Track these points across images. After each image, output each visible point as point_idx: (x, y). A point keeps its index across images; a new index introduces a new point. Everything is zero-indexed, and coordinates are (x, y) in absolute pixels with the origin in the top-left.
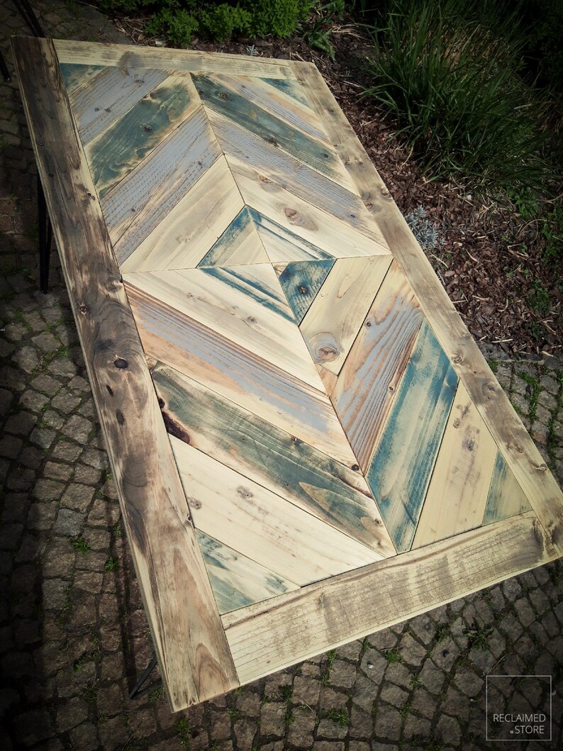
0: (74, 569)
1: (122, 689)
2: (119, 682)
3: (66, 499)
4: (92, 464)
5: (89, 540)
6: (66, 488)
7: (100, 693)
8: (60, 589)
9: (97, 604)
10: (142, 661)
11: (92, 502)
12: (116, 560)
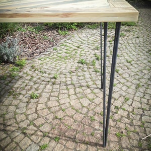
1: (101, 149)
2: (98, 149)
3: (24, 147)
4: (17, 135)
5: (44, 144)
6: (19, 146)
10: (93, 140)
11: (31, 139)
12: (56, 137)
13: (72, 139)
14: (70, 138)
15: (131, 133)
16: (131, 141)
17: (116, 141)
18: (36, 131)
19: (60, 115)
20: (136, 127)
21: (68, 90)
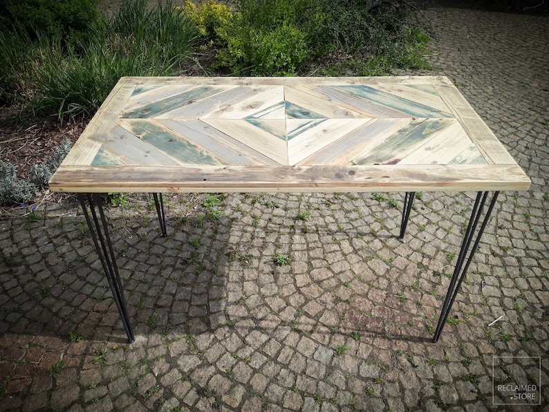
0: (355, 357)
1: (430, 346)
2: (426, 346)
3: (307, 354)
5: (338, 346)
6: (299, 353)
8: (366, 367)
10: (414, 333)
11: (312, 340)
12: (353, 333)
13: (380, 334)
14: (376, 332)
15: (470, 316)
16: (473, 329)
17: (450, 331)
18: (315, 326)
19: (343, 293)
20: (475, 305)
21: (339, 245)
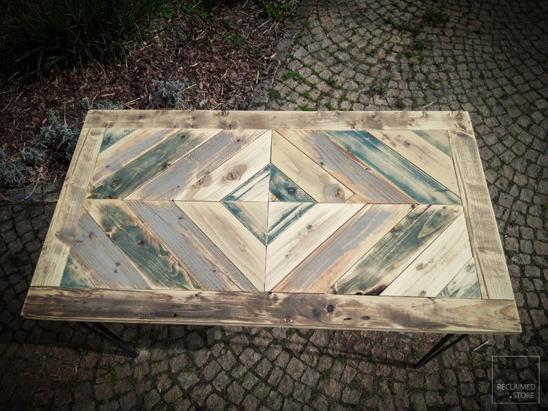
0: (339, 381)
1: (412, 371)
2: (408, 372)
3: (296, 376)
4: (276, 355)
5: (325, 368)
6: (288, 374)
7: (412, 384)
8: (349, 392)
9: (362, 373)
10: (400, 356)
11: (302, 361)
12: (340, 356)
13: (366, 356)
14: (362, 355)
16: (457, 354)
18: (305, 345)
